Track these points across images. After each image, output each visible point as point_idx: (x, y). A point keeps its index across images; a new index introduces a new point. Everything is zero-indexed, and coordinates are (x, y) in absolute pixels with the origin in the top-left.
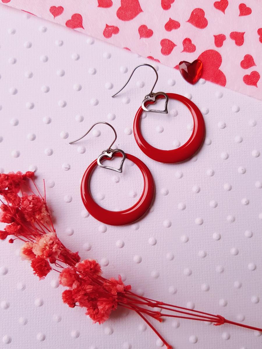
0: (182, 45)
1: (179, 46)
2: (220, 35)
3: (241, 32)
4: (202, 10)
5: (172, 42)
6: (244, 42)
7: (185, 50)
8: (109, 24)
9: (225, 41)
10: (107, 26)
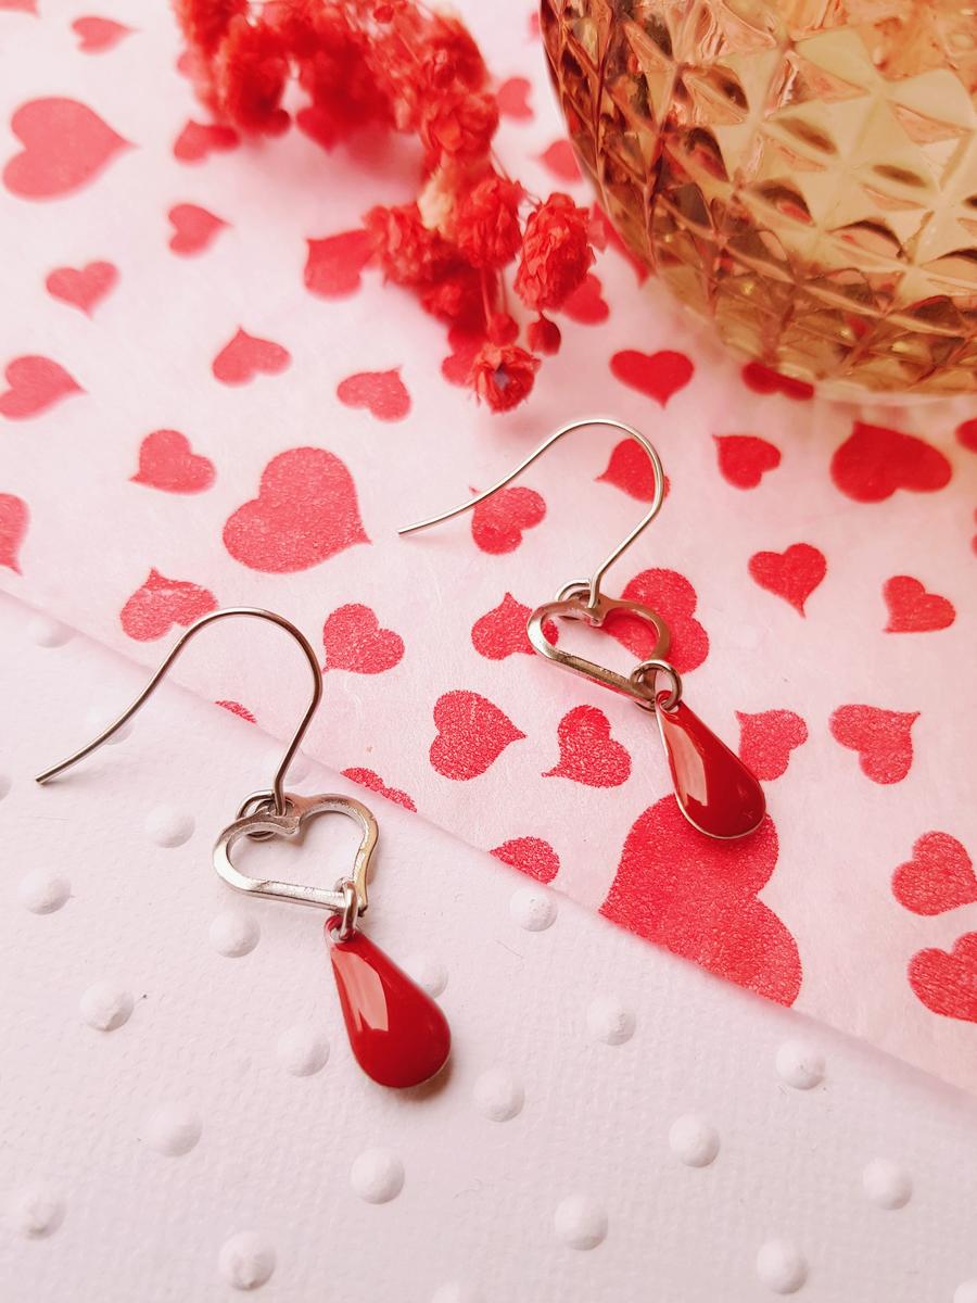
0: (555, 738)
1: (540, 744)
2: (773, 717)
3: (895, 710)
4: (685, 581)
5: (498, 714)
6: (915, 764)
7: (566, 768)
8: (168, 573)
9: (800, 748)
10: (155, 580)
